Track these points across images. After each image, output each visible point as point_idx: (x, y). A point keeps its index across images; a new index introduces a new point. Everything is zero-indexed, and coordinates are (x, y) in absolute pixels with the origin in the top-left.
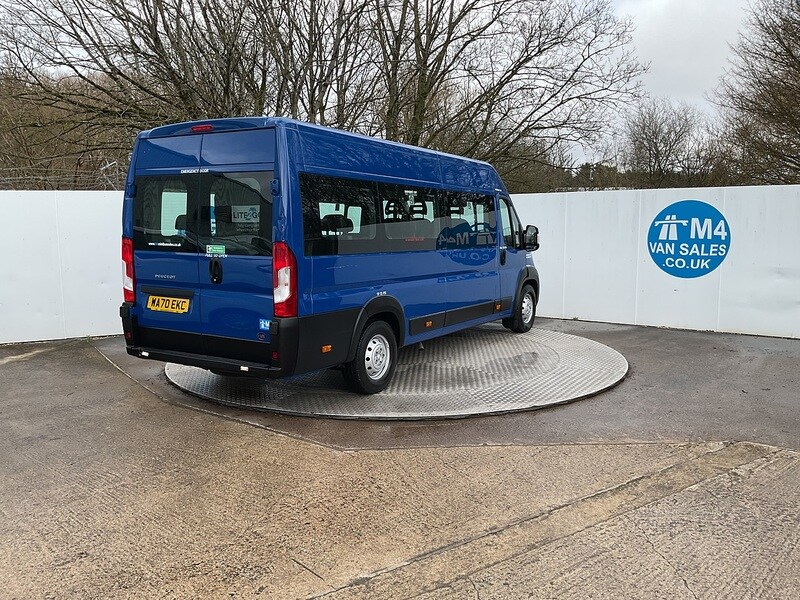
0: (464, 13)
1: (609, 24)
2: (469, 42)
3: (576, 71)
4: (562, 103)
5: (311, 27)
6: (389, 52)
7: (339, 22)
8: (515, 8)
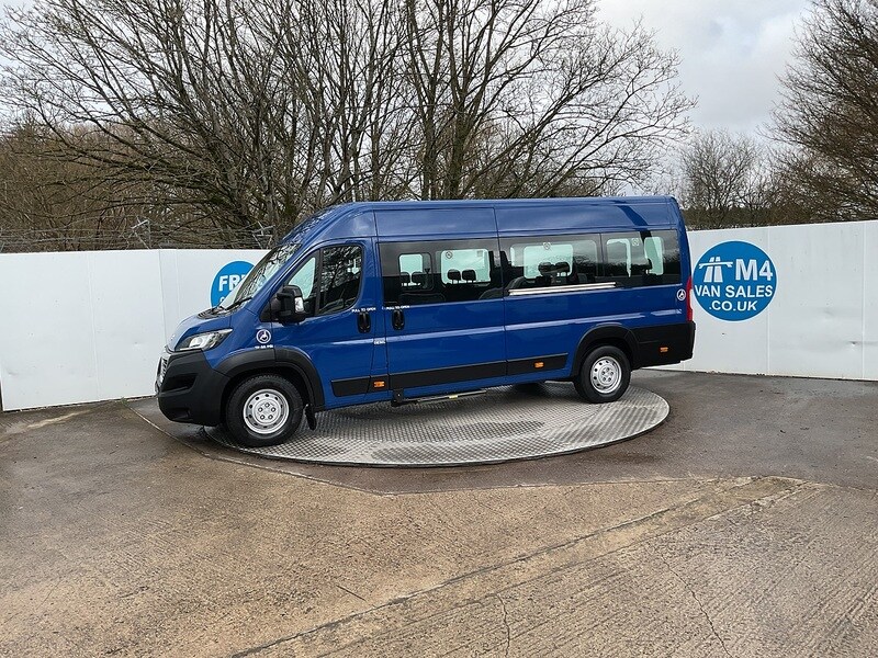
0: (501, 51)
1: (653, 59)
2: (507, 82)
3: (621, 107)
4: (607, 142)
5: (342, 71)
6: (424, 94)
7: (371, 67)
8: (554, 45)
